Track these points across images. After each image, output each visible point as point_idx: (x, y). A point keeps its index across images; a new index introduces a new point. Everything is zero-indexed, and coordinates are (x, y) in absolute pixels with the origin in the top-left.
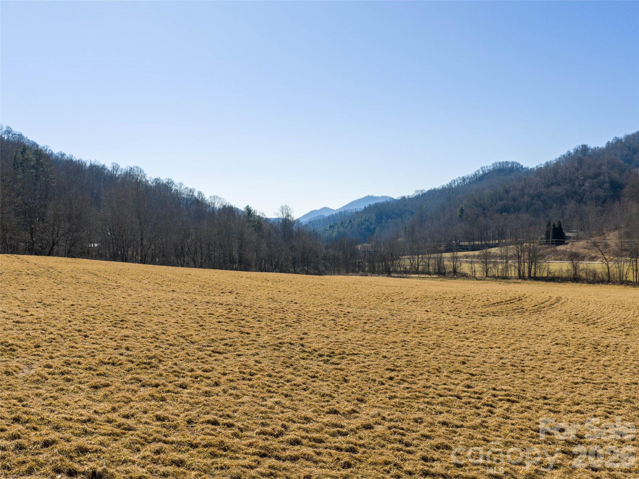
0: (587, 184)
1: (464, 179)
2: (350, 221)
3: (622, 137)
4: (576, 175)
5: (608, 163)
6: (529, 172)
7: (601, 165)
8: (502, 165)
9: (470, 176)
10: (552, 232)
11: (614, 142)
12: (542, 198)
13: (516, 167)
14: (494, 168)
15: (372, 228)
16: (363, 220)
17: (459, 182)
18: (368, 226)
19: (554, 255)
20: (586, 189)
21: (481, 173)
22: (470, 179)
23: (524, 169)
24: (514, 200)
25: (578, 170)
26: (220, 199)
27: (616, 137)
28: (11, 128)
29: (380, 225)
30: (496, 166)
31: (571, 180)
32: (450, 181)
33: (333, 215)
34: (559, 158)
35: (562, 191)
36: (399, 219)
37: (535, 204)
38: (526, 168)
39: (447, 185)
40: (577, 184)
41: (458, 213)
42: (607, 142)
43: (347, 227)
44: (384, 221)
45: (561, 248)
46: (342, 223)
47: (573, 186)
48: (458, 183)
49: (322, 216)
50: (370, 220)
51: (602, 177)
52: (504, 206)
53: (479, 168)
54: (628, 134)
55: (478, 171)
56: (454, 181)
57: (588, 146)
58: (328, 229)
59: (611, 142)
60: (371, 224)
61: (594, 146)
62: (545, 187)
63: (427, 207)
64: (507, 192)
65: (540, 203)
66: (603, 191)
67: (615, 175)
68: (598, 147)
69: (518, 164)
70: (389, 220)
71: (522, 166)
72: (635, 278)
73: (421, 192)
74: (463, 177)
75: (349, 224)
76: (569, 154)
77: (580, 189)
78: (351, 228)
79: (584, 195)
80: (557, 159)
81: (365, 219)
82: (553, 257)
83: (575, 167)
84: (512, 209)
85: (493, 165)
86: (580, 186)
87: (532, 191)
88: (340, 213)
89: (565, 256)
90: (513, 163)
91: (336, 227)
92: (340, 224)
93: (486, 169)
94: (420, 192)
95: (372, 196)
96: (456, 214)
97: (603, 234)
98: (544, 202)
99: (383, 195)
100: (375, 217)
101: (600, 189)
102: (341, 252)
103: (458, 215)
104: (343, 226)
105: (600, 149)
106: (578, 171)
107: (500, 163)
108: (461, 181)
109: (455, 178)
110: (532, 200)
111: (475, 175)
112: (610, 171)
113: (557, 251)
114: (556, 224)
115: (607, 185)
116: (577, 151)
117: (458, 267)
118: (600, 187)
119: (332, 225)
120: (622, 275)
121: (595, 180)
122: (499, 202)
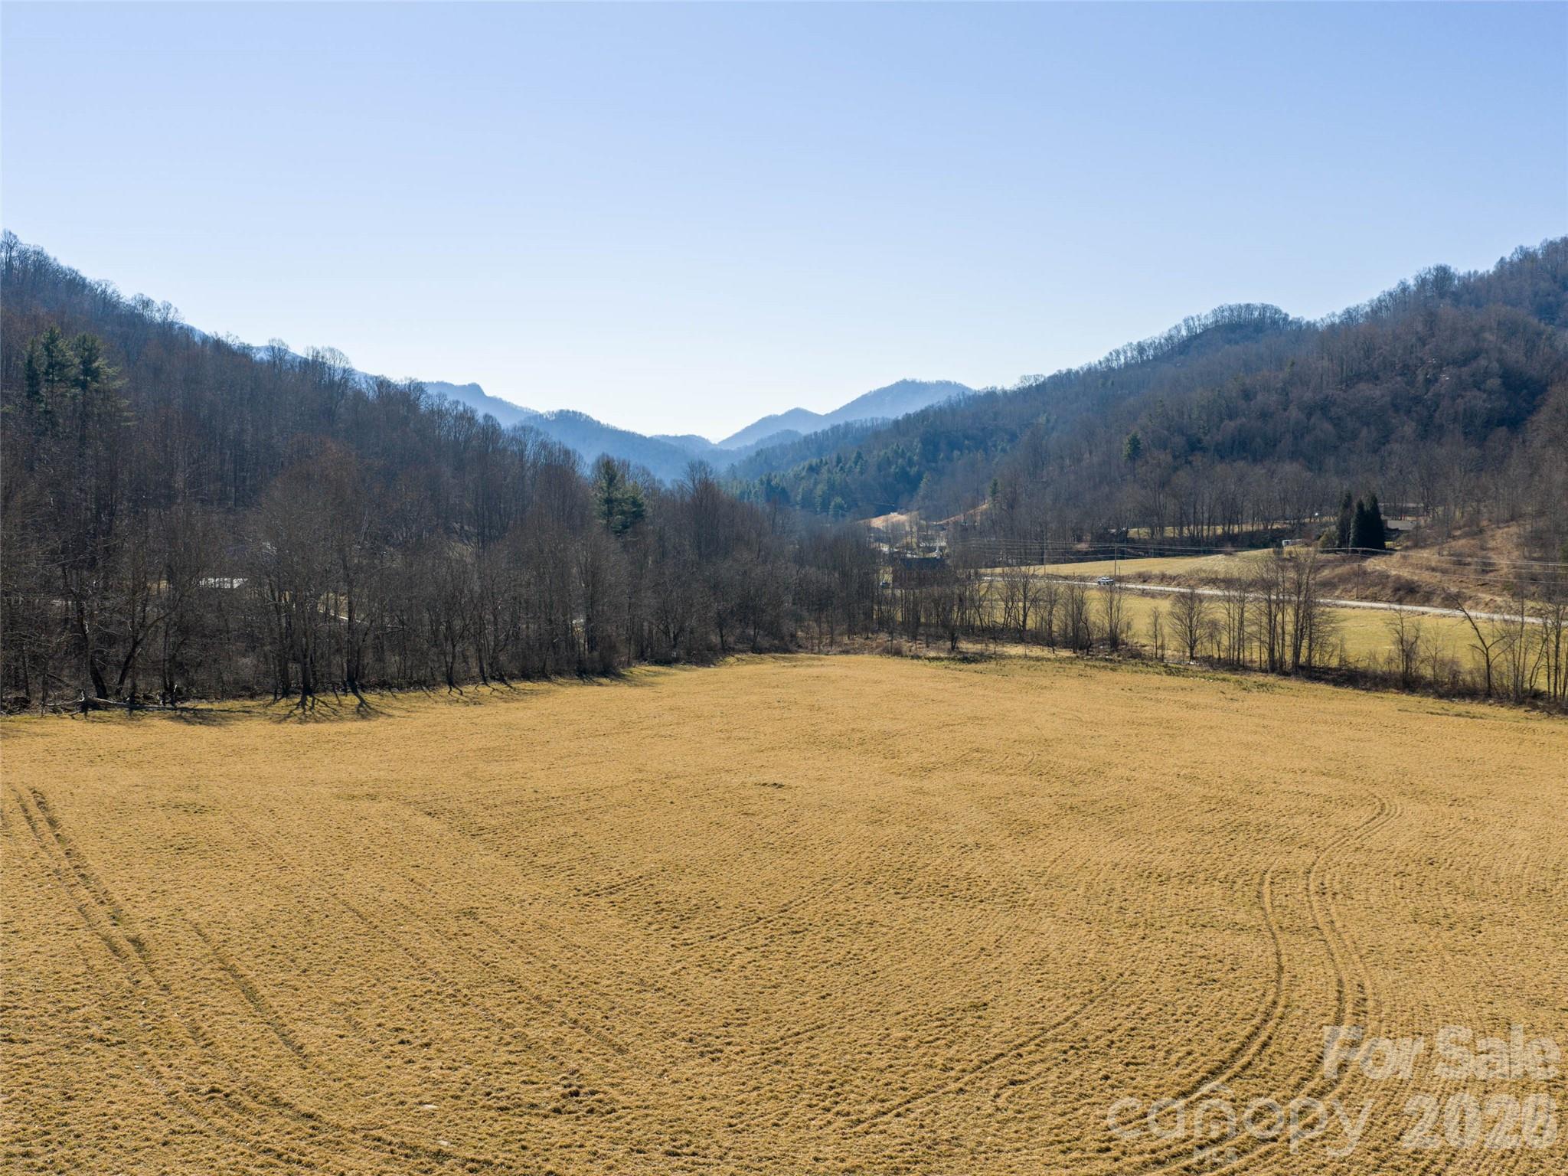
0: (1445, 378)
1: (1141, 348)
2: (859, 456)
3: (1538, 246)
4: (1420, 355)
5: (1499, 323)
6: (1302, 332)
7: (1482, 328)
8: (1235, 313)
9: (1157, 341)
10: (1356, 522)
11: (1515, 258)
12: (1334, 411)
13: (1270, 318)
14: (1217, 321)
15: (912, 473)
16: (890, 455)
17: (1129, 354)
18: (903, 468)
19: (1357, 585)
20: (1443, 391)
21: (1184, 333)
22: (1156, 348)
23: (1291, 322)
24: (1264, 415)
25: (1423, 341)
26: (538, 433)
27: (1521, 247)
28: (15, 237)
29: (933, 465)
30: (1222, 317)
31: (1406, 366)
32: (1107, 354)
33: (816, 433)
34: (1379, 300)
35: (1383, 396)
36: (980, 455)
37: (1314, 429)
38: (1297, 323)
39: (1100, 363)
40: (1421, 378)
41: (1126, 449)
42: (1498, 259)
43: (850, 470)
44: (942, 455)
45: (1375, 564)
46: (839, 461)
47: (1411, 383)
48: (1126, 358)
49: (789, 432)
50: (908, 454)
51: (1483, 362)
52: (1240, 431)
53: (1180, 321)
54: (1551, 238)
55: (1177, 328)
56: (1118, 353)
57: (1452, 270)
58: (804, 474)
59: (1508, 260)
60: (910, 463)
61: (1466, 271)
62: (1341, 383)
63: (1048, 421)
64: (1247, 395)
65: (1328, 426)
66: (1485, 396)
67: (1515, 355)
68: (1476, 272)
69: (1277, 311)
70: (956, 453)
71: (1287, 315)
72: (1552, 686)
73: (1036, 380)
74: (1139, 344)
75: (856, 463)
76: (1404, 289)
77: (1428, 390)
78: (861, 473)
79: (1438, 407)
80: (1373, 301)
81: (896, 452)
82: (1355, 590)
83: (1417, 333)
84: (1258, 439)
85: (1214, 312)
86: (1428, 382)
87: (1308, 396)
88: (835, 429)
89: (1383, 588)
90: (1265, 308)
91: (824, 470)
92: (834, 464)
93: (1197, 323)
94: (1032, 380)
95: (913, 382)
96: (1121, 450)
97: (1481, 531)
98: (1337, 422)
99: (941, 378)
100: (920, 445)
101: (1477, 393)
102: (837, 575)
103: (1125, 453)
104: (842, 468)
105: (1481, 278)
106: (1424, 345)
107: (1231, 309)
108: (1135, 353)
109: (1119, 345)
110: (1309, 416)
111: (1170, 338)
112: (1504, 347)
113: (1365, 573)
114: (1364, 502)
115: (1494, 383)
116: (1423, 283)
117: (1122, 632)
118: (1477, 386)
119: (814, 464)
120: (1520, 678)
121: (1465, 369)
122: (1226, 422)
